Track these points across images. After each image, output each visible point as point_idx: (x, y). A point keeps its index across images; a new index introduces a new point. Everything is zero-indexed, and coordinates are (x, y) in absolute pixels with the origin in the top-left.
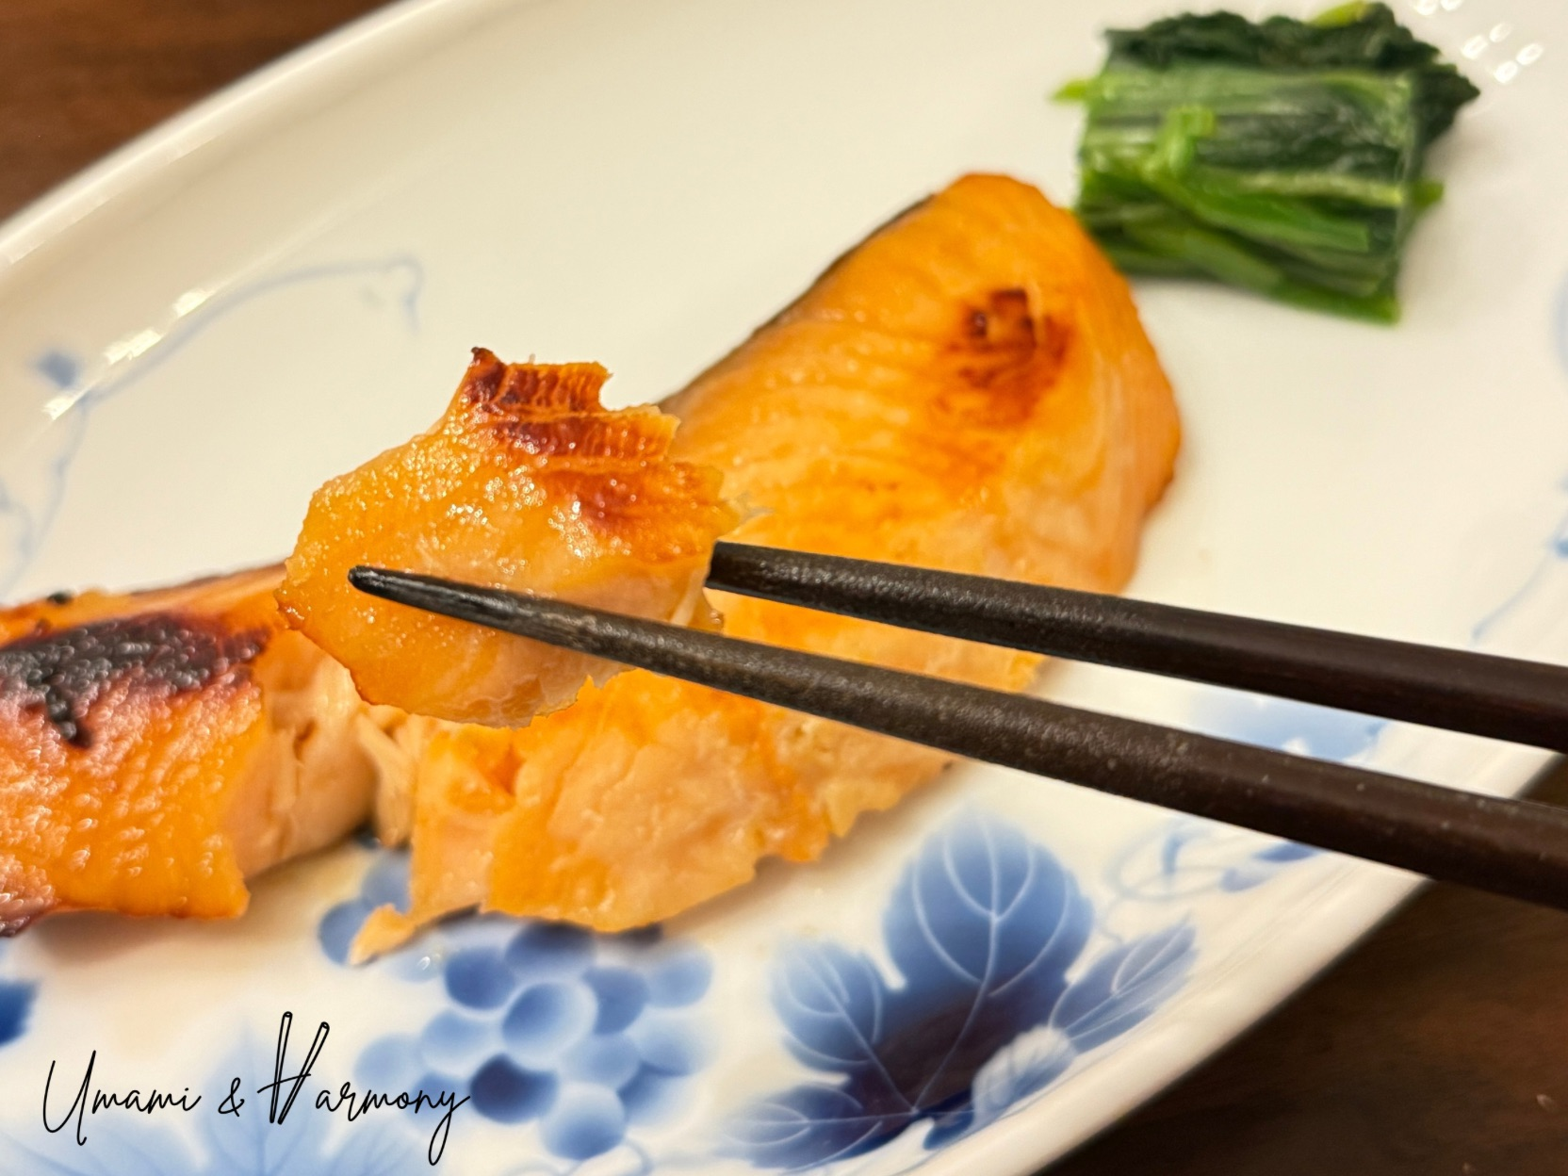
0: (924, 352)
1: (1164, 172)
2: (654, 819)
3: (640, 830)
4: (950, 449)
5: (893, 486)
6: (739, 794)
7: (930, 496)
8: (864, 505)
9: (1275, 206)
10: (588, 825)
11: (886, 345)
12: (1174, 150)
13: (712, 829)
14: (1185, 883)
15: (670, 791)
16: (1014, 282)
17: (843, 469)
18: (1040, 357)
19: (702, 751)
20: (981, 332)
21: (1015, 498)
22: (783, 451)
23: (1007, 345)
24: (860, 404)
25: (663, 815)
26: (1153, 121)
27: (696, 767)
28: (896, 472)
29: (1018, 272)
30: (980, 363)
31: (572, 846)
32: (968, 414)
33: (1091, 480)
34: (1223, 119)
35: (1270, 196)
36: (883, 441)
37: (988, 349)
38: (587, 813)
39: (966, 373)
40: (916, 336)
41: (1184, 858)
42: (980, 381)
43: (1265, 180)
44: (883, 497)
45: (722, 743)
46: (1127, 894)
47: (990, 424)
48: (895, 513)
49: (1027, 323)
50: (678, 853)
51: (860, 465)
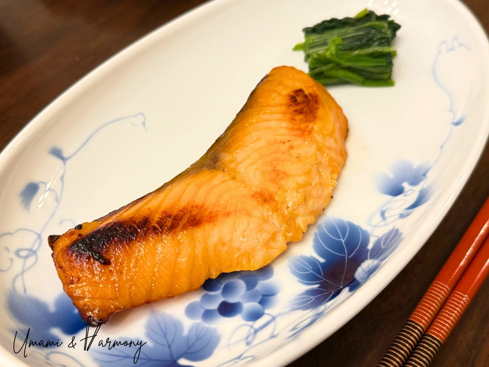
0: (283, 108)
1: (331, 54)
2: (259, 237)
3: (256, 241)
4: (299, 129)
5: (290, 141)
6: (278, 226)
7: (298, 141)
8: (284, 148)
9: (361, 58)
10: (242, 242)
11: (273, 109)
12: (333, 49)
13: (273, 237)
14: (389, 220)
15: (261, 229)
16: (298, 88)
17: (275, 140)
18: (312, 103)
19: (266, 217)
20: (296, 101)
21: (318, 138)
22: (258, 140)
23: (303, 102)
24: (273, 124)
25: (260, 236)
26: (325, 44)
27: (265, 221)
28: (289, 138)
29: (298, 86)
30: (298, 108)
31: (239, 249)
32: (300, 120)
33: (333, 131)
34: (343, 39)
35: (359, 56)
36: (282, 131)
37: (299, 104)
38: (241, 239)
39: (296, 111)
40: (281, 105)
41: (386, 215)
42: (301, 112)
43: (357, 52)
44: (287, 144)
45: (270, 213)
46: (375, 226)
47: (307, 121)
48: (292, 147)
49: (306, 96)
50: (267, 245)
51: (279, 138)
